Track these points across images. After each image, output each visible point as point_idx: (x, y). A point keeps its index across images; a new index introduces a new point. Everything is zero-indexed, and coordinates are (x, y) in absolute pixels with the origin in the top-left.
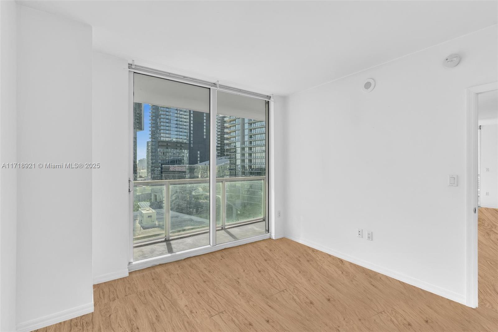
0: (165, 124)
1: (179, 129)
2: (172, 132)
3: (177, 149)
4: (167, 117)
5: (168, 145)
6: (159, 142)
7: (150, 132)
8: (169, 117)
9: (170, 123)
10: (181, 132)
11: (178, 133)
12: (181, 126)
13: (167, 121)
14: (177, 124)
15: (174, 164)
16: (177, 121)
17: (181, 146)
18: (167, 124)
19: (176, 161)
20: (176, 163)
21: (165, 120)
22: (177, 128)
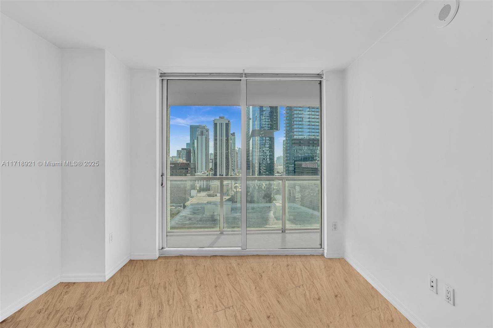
0: (297, 123)
1: (311, 127)
2: (304, 130)
3: (309, 146)
4: (300, 116)
5: (300, 142)
6: (293, 140)
7: (285, 132)
8: (302, 116)
9: (303, 121)
10: (314, 129)
11: (311, 130)
12: (313, 124)
13: (300, 119)
14: (309, 122)
15: (307, 161)
16: (309, 118)
17: (313, 143)
18: (300, 123)
19: (309, 158)
20: (309, 159)
21: (298, 119)
22: (309, 125)
